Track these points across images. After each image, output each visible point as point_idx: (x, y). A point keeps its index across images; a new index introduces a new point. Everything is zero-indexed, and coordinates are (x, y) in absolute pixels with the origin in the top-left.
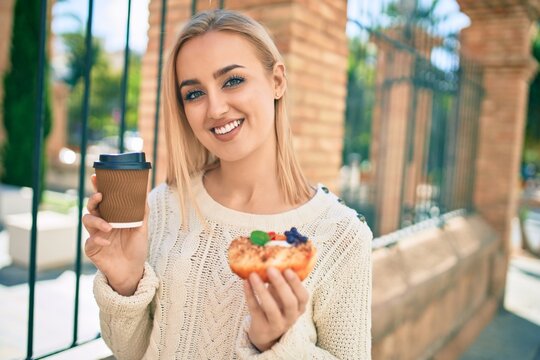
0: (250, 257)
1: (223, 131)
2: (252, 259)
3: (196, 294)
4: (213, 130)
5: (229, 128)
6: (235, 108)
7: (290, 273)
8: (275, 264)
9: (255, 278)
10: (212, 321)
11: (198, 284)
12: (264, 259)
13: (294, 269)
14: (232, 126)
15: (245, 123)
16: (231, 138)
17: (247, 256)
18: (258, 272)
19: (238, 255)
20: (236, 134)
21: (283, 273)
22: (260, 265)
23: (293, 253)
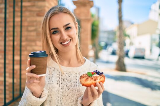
0: (90, 80)
1: (65, 43)
2: (91, 81)
3: (60, 94)
4: (61, 43)
5: (67, 42)
6: (69, 36)
7: (101, 83)
8: (98, 81)
9: (93, 86)
10: (65, 101)
11: (60, 91)
12: (95, 80)
13: (102, 82)
14: (68, 42)
15: (71, 41)
16: (68, 45)
17: (89, 80)
18: (93, 84)
19: (86, 80)
20: (70, 44)
21: (99, 83)
22: (94, 82)
23: (101, 77)
